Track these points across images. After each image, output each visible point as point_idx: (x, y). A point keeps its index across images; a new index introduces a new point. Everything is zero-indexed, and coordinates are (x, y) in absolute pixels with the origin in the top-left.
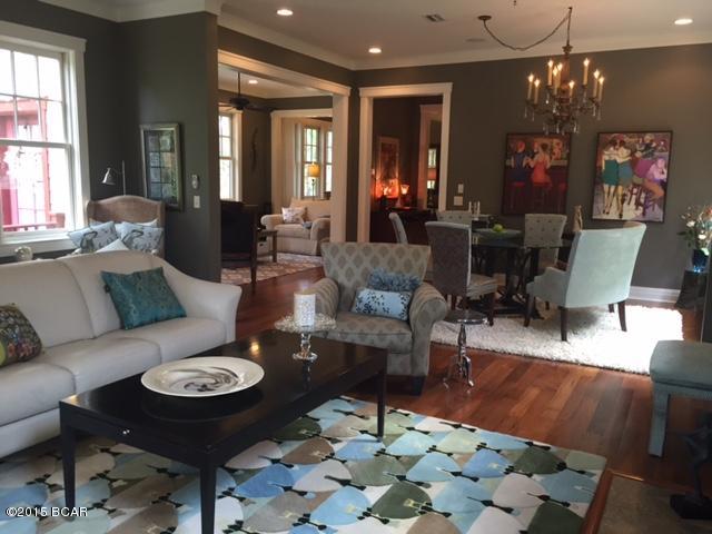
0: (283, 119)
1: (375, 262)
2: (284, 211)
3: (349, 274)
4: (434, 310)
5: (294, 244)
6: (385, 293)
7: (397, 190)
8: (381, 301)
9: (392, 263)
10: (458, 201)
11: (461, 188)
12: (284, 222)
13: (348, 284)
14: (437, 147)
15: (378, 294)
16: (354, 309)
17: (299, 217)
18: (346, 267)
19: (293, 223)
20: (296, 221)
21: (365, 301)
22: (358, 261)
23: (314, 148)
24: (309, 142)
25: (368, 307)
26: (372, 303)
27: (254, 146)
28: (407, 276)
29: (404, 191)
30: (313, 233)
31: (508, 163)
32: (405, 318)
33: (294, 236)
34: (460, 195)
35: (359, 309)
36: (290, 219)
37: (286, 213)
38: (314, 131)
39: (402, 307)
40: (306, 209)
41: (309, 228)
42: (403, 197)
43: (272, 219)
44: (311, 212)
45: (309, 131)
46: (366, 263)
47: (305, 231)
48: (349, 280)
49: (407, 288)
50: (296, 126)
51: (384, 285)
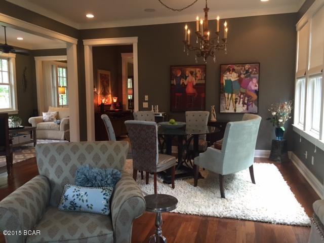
0: (43, 62)
1: (82, 159)
2: (44, 114)
3: (59, 171)
4: (134, 208)
5: (50, 134)
6: (88, 190)
7: (111, 100)
8: (85, 198)
9: (97, 158)
10: (145, 105)
11: (146, 97)
12: (44, 121)
13: (57, 180)
14: (132, 77)
15: (83, 191)
16: (61, 207)
17: (53, 117)
18: (56, 166)
19: (49, 121)
20: (52, 120)
21: (70, 198)
22: (67, 160)
23: (65, 79)
24: (61, 75)
25: (73, 204)
26: (77, 201)
27: (24, 76)
28: (109, 171)
29: (115, 101)
30: (61, 126)
31: (172, 83)
32: (107, 213)
33: (50, 129)
34: (146, 101)
35: (65, 207)
36: (48, 119)
37: (45, 116)
38: (64, 70)
39: (104, 202)
40: (58, 113)
41: (59, 124)
42: (114, 104)
43: (36, 119)
44: (61, 115)
45: (61, 69)
46: (74, 161)
47: (57, 126)
48: (58, 177)
49: (109, 182)
50: (52, 66)
51: (88, 182)
